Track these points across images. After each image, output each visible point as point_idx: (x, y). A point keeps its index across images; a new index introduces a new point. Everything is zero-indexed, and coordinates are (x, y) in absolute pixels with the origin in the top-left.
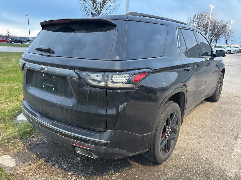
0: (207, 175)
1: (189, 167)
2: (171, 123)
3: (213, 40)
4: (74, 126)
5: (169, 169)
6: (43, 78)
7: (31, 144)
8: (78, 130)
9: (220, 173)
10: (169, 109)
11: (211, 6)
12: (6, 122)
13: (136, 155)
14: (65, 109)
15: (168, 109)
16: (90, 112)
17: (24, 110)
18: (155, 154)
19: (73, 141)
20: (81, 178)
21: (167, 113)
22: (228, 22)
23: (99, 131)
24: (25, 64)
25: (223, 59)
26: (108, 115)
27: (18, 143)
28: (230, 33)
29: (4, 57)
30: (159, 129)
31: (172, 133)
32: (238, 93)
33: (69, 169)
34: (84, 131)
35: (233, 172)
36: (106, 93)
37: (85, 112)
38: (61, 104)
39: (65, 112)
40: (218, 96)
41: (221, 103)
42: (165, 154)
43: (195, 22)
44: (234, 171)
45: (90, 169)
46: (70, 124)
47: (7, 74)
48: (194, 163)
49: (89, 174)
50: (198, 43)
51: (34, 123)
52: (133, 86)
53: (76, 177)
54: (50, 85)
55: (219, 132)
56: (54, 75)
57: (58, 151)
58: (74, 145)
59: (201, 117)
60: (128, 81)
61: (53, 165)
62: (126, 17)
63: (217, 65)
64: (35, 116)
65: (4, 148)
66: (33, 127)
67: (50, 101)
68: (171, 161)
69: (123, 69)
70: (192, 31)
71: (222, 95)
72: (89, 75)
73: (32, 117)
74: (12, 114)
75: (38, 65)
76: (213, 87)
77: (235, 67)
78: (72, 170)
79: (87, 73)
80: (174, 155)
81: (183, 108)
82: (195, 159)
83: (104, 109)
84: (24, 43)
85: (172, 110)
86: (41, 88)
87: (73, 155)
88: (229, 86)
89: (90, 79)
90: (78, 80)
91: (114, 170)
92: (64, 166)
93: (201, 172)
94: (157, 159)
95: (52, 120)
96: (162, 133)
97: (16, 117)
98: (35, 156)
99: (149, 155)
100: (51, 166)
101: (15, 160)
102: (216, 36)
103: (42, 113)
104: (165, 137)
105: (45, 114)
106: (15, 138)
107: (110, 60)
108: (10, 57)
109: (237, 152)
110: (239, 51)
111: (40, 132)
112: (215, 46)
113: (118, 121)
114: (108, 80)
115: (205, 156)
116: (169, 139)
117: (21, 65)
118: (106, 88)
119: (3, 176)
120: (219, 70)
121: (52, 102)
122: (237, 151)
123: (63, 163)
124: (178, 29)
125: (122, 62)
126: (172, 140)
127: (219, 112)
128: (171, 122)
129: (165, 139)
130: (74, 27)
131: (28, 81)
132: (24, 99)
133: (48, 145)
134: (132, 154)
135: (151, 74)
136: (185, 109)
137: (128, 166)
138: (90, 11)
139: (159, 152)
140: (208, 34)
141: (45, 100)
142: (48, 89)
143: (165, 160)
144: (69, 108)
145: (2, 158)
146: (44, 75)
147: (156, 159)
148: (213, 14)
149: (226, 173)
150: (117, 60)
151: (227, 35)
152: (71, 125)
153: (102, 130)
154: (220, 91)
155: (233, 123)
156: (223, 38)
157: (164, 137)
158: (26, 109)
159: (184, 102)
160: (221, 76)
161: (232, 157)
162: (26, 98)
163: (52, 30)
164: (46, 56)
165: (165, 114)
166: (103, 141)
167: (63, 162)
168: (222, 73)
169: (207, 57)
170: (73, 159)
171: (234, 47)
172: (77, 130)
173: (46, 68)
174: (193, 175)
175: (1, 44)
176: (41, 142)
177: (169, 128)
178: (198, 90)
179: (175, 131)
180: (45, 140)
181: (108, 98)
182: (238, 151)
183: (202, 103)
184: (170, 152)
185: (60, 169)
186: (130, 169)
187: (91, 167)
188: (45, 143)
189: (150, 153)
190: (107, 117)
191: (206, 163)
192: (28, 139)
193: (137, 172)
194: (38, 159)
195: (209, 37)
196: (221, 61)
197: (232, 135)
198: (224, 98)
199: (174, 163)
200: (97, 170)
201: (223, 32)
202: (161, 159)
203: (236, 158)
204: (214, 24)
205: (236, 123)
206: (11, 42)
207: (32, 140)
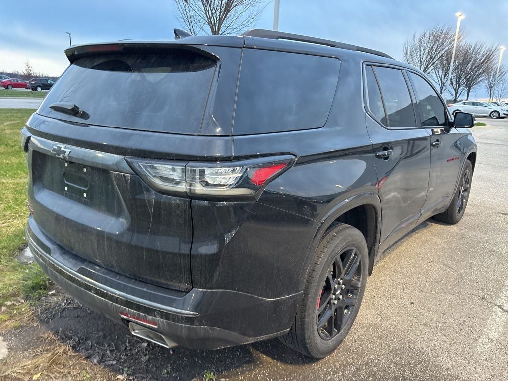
1: (381, 367)
2: (343, 272)
3: (462, 87)
4: (126, 276)
5: (336, 373)
6: (64, 169)
7: (46, 310)
8: (133, 286)
10: (338, 241)
11: (458, 14)
14: (106, 238)
15: (336, 241)
16: (156, 249)
17: (29, 237)
18: (305, 340)
19: (121, 309)
21: (333, 250)
22: (493, 48)
24: (29, 138)
26: (194, 255)
27: (20, 306)
28: (497, 75)
29: (16, 120)
30: (314, 285)
31: (347, 294)
32: (504, 206)
33: (120, 367)
34: (145, 290)
36: (191, 207)
37: (147, 249)
39: (105, 246)
40: (459, 211)
41: (466, 228)
42: (330, 339)
43: (422, 49)
45: (167, 367)
46: (117, 271)
48: (394, 359)
49: (162, 379)
50: (414, 102)
51: (46, 267)
52: (251, 194)
54: (79, 187)
55: (454, 292)
56: (85, 166)
57: (101, 327)
58: (125, 317)
59: (418, 258)
60: (240, 182)
61: (88, 357)
62: (243, 41)
63: (456, 145)
64: (49, 251)
68: (343, 355)
69: (228, 155)
70: (401, 70)
71: (468, 210)
72: (155, 168)
73: (42, 253)
74: (15, 244)
75: (53, 142)
76: (448, 193)
78: (126, 369)
79: (151, 163)
80: (352, 340)
82: (396, 350)
85: (346, 244)
86: (61, 192)
88: (486, 190)
89: (155, 176)
90: (131, 176)
91: (217, 370)
92: (110, 360)
94: (310, 350)
95: (81, 261)
97: (22, 249)
98: (52, 337)
99: (292, 341)
100: (84, 360)
101: (7, 343)
102: (468, 80)
103: (62, 245)
104: (329, 303)
105: (68, 249)
106: (15, 295)
107: (199, 135)
109: (490, 337)
112: (464, 101)
113: (218, 269)
114: (194, 178)
115: (418, 345)
116: (338, 307)
117: (23, 140)
118: (191, 197)
120: (463, 155)
122: (489, 335)
123: (109, 354)
124: (367, 65)
125: (228, 140)
126: (345, 308)
127: (458, 247)
128: (344, 269)
129: (331, 308)
130: (130, 62)
133: (84, 313)
134: (252, 340)
135: (294, 166)
136: (377, 241)
137: (248, 362)
138: (199, 24)
139: (313, 334)
140: (451, 75)
141: (68, 219)
142: (74, 196)
143: (330, 352)
144: (113, 238)
146: (66, 165)
147: (308, 351)
148: (461, 33)
150: (218, 136)
151: (491, 78)
152: (120, 274)
153: (184, 286)
154: (464, 201)
155: (487, 273)
156: (484, 85)
159: (376, 226)
160: (466, 168)
161: (478, 348)
162: (32, 213)
164: (70, 123)
165: (329, 253)
166: (184, 311)
167: (108, 352)
168: (469, 161)
169: (435, 128)
171: (506, 103)
172: (131, 285)
173: (68, 150)
175: (15, 92)
176: (68, 305)
177: (339, 284)
179: (353, 288)
180: (78, 301)
181: (195, 218)
182: (493, 335)
183: (424, 225)
184: (341, 335)
185: (100, 367)
186: (253, 370)
187: (168, 363)
188: (77, 308)
189: (295, 337)
190: (192, 260)
191: (418, 361)
192: (42, 298)
193: (267, 376)
194: (58, 343)
195: (454, 82)
196: (467, 135)
197: (483, 298)
198: (473, 216)
199: (349, 358)
200: (180, 371)
201: (483, 72)
202: (319, 350)
203: (487, 349)
204: (465, 54)
205: (494, 271)
206: (34, 89)
207: (49, 301)
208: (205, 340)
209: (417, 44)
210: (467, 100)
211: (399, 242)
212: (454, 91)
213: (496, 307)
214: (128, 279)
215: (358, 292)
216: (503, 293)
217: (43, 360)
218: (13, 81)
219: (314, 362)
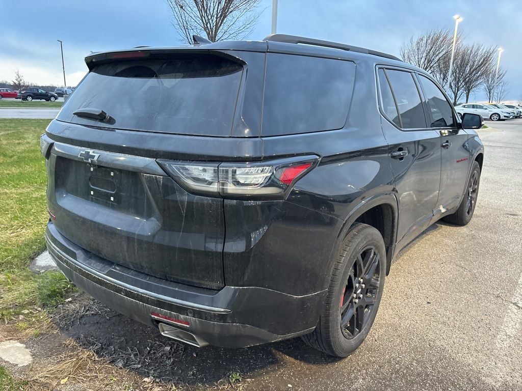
0: (442, 382)
1: (403, 365)
2: (364, 270)
3: (461, 90)
4: (156, 277)
5: (360, 371)
6: (90, 174)
7: (65, 317)
8: (164, 286)
9: (469, 379)
10: (359, 240)
11: (456, 17)
12: (12, 270)
13: (288, 340)
14: (136, 240)
15: (357, 240)
16: (188, 248)
17: (50, 243)
18: (330, 338)
19: (153, 310)
20: (171, 388)
21: (355, 249)
22: (491, 51)
23: (208, 287)
24: (52, 145)
25: (479, 134)
26: (226, 253)
27: (38, 314)
28: (497, 76)
29: (11, 130)
30: (338, 283)
31: (366, 294)
32: (512, 207)
33: (146, 370)
34: (177, 289)
35: (499, 376)
36: (223, 206)
37: (180, 249)
38: (128, 231)
39: (136, 248)
40: (468, 213)
42: (352, 338)
44: (501, 373)
45: (192, 369)
46: (147, 273)
47: (15, 167)
48: (415, 356)
49: (189, 381)
50: (423, 101)
51: (71, 271)
52: (280, 192)
53: (161, 387)
54: (105, 191)
55: (469, 291)
56: (113, 169)
57: (122, 333)
58: (156, 317)
59: (431, 259)
60: (270, 181)
61: (112, 362)
62: (266, 46)
63: (464, 146)
64: (74, 256)
65: (7, 326)
66: (70, 281)
67: (105, 224)
68: (365, 354)
69: (258, 155)
70: (410, 72)
71: (477, 211)
72: (186, 169)
73: (66, 258)
74: (25, 253)
75: (80, 148)
76: (458, 194)
77: (508, 149)
78: (152, 372)
79: (183, 165)
80: (372, 340)
81: (390, 239)
82: (417, 348)
83: (220, 240)
84: (52, 99)
85: (367, 243)
86: (86, 196)
87: (155, 340)
88: (493, 192)
89: (188, 178)
90: (163, 178)
91: (242, 371)
92: (134, 364)
93: (428, 375)
94: (334, 349)
95: (108, 265)
96: (344, 292)
97: (33, 259)
98: (73, 343)
99: (317, 339)
100: (108, 364)
101: (30, 350)
102: (466, 84)
103: (89, 249)
104: (351, 302)
105: (94, 253)
106: (31, 303)
107: (230, 137)
108: (22, 131)
109: (508, 334)
110: (517, 114)
111: (85, 292)
112: (464, 104)
113: (250, 266)
114: (227, 178)
115: (438, 343)
116: (359, 306)
117: (44, 147)
118: (223, 196)
119: (5, 385)
120: (471, 156)
121: (108, 226)
122: (507, 331)
123: (133, 358)
124: (379, 68)
125: (257, 141)
126: (366, 308)
127: (470, 248)
128: (364, 268)
129: (352, 307)
130: (155, 68)
131: (59, 182)
132: (50, 220)
133: (103, 320)
134: (280, 338)
135: (319, 166)
136: (394, 241)
137: (272, 363)
138: (195, 30)
139: (338, 332)
140: (450, 78)
141: (95, 222)
142: (101, 199)
143: (352, 351)
144: (145, 239)
145: (3, 347)
146: (92, 169)
147: (332, 349)
148: (459, 35)
149: (484, 378)
150: (247, 137)
151: (490, 81)
152: (150, 276)
153: (214, 285)
154: (473, 202)
155: (500, 272)
156: (483, 87)
157: (349, 300)
158: (55, 240)
159: (393, 226)
160: (474, 169)
161: (497, 345)
162: (55, 219)
163: (110, 72)
164: (97, 129)
165: (351, 252)
166: (216, 309)
167: (132, 356)
168: (477, 163)
169: (443, 129)
170: (154, 350)
171: (506, 106)
172: (162, 285)
173: (96, 155)
174: (412, 383)
175: (4, 102)
176: (86, 312)
177: (359, 283)
178: (426, 199)
179: (372, 288)
180: (96, 307)
181: (227, 217)
182: (511, 331)
183: (434, 227)
184: (362, 334)
185: (126, 371)
186: (277, 370)
187: (193, 366)
188: (95, 315)
189: (319, 336)
190: (224, 258)
191: (440, 358)
192: (59, 306)
193: (292, 376)
194: (81, 349)
195: (452, 84)
196: (473, 137)
197: (498, 297)
198: (482, 217)
199: (371, 357)
200: (206, 373)
201: (482, 75)
202: (343, 349)
203: (505, 345)
204: (463, 57)
205: (507, 270)
206: (25, 98)
207: (67, 309)
208: (236, 337)
209: (415, 48)
210: (467, 103)
211: (411, 244)
212: (453, 94)
213: (511, 305)
214: (159, 279)
215: (377, 291)
216: (517, 291)
217: (68, 365)
218: (2, 91)
219: (336, 361)
